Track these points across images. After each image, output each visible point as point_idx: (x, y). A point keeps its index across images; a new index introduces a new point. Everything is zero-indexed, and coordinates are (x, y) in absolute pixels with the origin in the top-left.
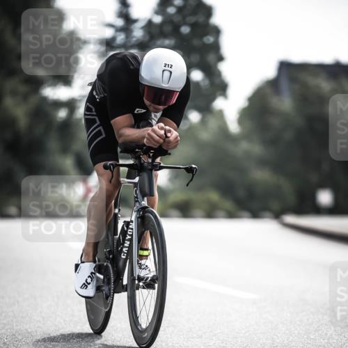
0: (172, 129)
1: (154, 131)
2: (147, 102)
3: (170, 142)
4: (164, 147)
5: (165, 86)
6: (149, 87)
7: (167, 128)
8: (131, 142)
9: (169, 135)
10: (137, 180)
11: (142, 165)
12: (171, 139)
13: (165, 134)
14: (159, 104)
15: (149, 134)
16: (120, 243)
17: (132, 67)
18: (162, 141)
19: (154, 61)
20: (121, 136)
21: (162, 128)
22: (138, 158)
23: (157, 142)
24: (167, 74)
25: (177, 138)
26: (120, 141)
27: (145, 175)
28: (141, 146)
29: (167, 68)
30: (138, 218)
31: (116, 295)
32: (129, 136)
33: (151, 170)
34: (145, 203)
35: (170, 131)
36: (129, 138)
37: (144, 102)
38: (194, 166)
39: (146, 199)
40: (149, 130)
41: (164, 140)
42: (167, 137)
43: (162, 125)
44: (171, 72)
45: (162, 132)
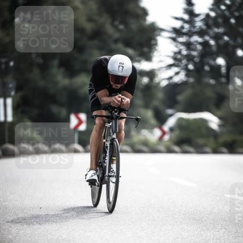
0: (125, 98)
1: (115, 98)
2: (112, 83)
3: (124, 104)
4: (122, 107)
5: (120, 74)
6: (112, 75)
7: (123, 97)
9: (123, 101)
10: (111, 124)
11: (112, 116)
12: (124, 103)
13: (121, 100)
15: (113, 100)
16: (104, 158)
17: (104, 65)
18: (119, 104)
20: (102, 101)
21: (120, 97)
22: (111, 112)
23: (117, 104)
24: (121, 68)
25: (128, 102)
26: (102, 103)
27: (114, 121)
28: (111, 107)
29: (121, 65)
30: (110, 144)
31: (103, 185)
32: (105, 101)
33: (116, 119)
34: (114, 136)
35: (124, 99)
37: (110, 83)
38: (139, 117)
39: (115, 134)
40: (113, 98)
41: (121, 103)
42: (122, 101)
43: (120, 95)
44: (123, 67)
45: (120, 99)
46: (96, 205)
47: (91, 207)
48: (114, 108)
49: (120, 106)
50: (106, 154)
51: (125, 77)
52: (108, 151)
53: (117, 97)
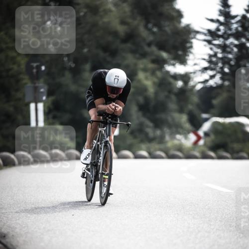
1: (110, 106)
2: (109, 93)
3: (117, 112)
5: (115, 85)
6: (109, 86)
7: (117, 105)
8: (102, 111)
9: (117, 108)
10: (105, 129)
11: (107, 122)
12: (118, 110)
14: (114, 94)
15: (108, 108)
16: (98, 158)
18: (113, 111)
19: (111, 74)
21: (113, 105)
22: (105, 118)
23: (111, 111)
24: (116, 80)
25: (120, 109)
27: (108, 126)
28: (106, 113)
29: (116, 77)
30: (104, 146)
31: (96, 182)
33: (110, 124)
34: (108, 139)
35: (117, 107)
36: (101, 109)
38: (129, 123)
39: (108, 137)
40: (108, 106)
42: (116, 109)
43: (114, 104)
44: (118, 79)
45: (114, 107)
46: (90, 200)
47: (86, 202)
48: (109, 114)
49: (113, 113)
50: (100, 155)
51: (121, 88)
52: (102, 152)
53: (111, 105)
